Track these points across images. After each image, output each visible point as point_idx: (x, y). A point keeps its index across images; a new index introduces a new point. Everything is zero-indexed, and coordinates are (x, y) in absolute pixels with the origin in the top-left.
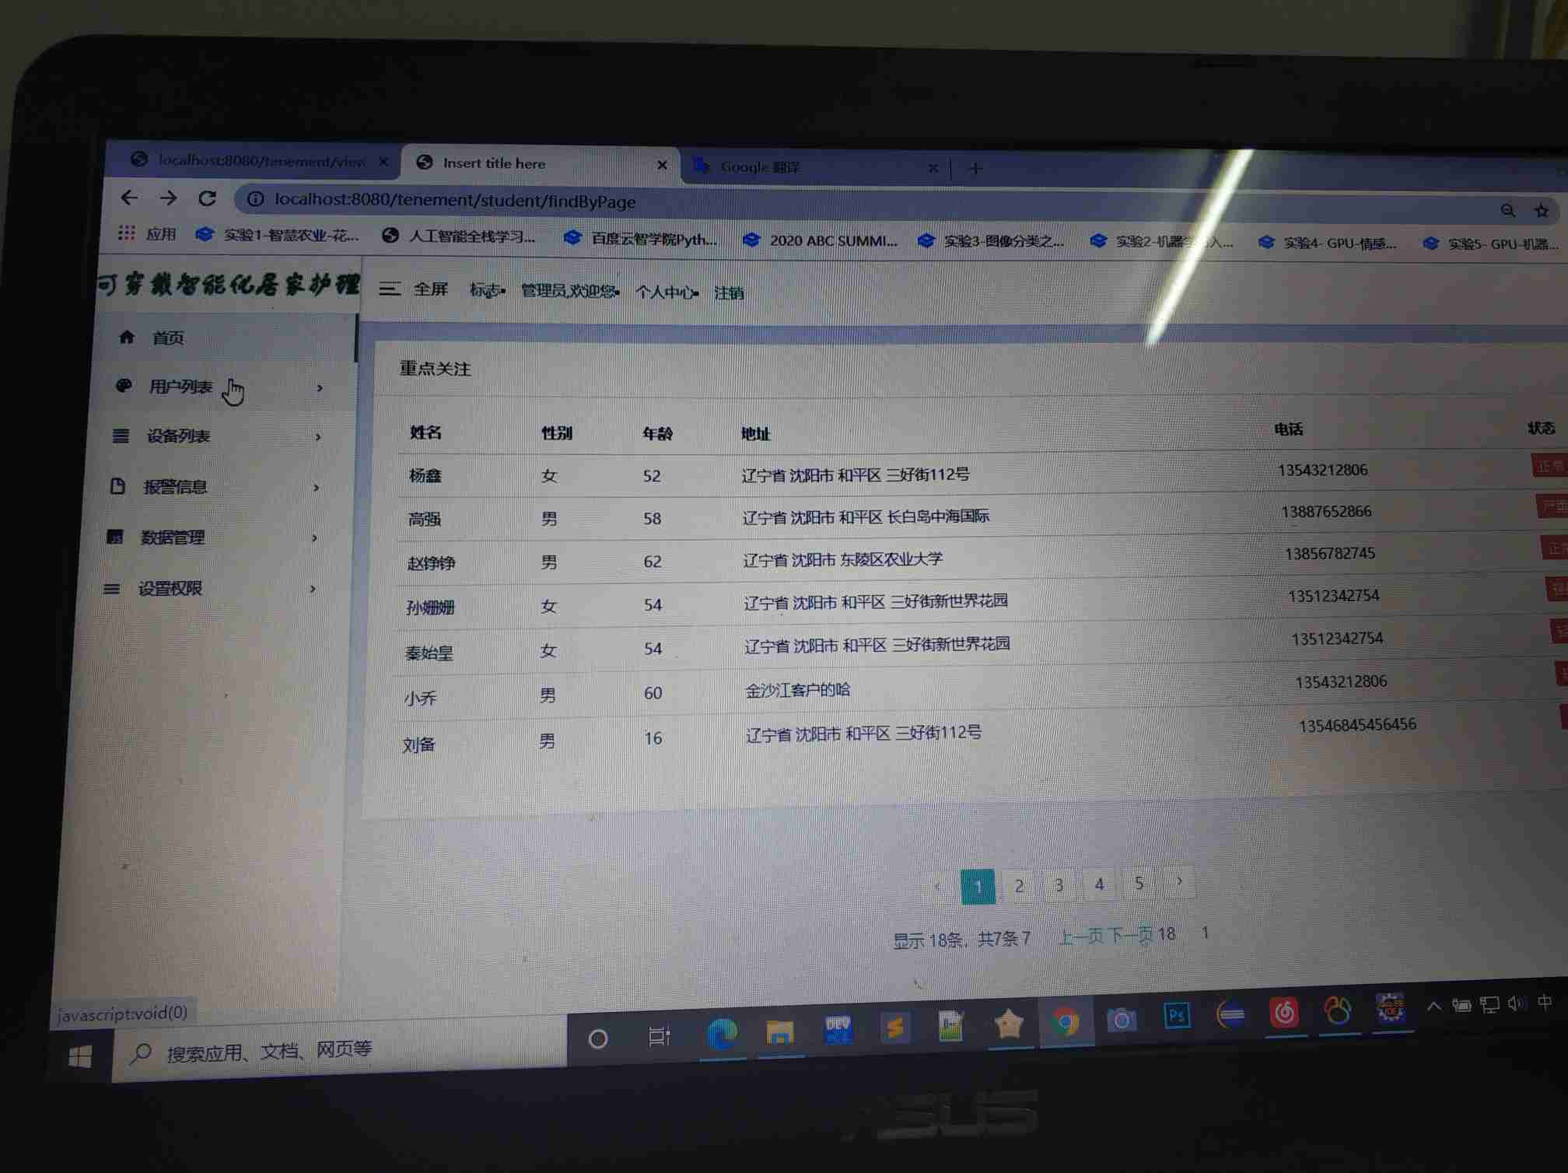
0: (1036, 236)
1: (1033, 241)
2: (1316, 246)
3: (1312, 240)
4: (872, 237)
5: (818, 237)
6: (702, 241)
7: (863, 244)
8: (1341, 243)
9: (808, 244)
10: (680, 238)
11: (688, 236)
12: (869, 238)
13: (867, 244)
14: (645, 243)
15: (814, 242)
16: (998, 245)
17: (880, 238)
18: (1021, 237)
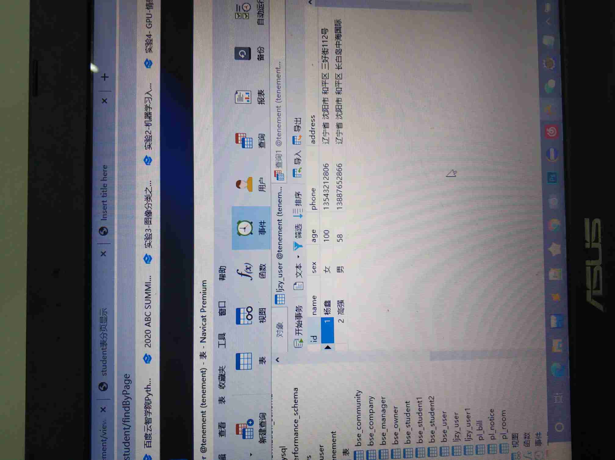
0: (145, 196)
1: (148, 198)
2: (150, 35)
3: (148, 38)
4: (146, 290)
5: (145, 320)
6: (148, 387)
7: (150, 295)
8: (148, 20)
9: (150, 326)
10: (147, 399)
11: (146, 394)
12: (146, 291)
13: (150, 292)
14: (150, 418)
15: (149, 323)
16: (151, 218)
17: (146, 285)
18: (145, 205)
